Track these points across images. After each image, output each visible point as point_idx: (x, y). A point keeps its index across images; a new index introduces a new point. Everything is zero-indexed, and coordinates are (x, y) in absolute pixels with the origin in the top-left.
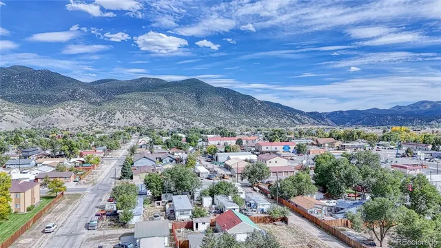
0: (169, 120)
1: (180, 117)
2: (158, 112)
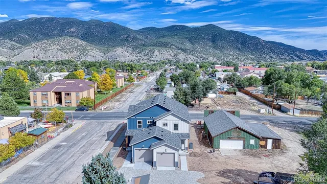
0: (190, 56)
1: (198, 54)
2: (183, 50)
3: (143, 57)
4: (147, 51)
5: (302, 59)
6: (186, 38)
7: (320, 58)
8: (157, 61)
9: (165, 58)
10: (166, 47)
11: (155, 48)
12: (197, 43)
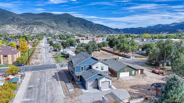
0: (57, 31)
1: (61, 30)
2: (52, 27)
3: (26, 31)
4: (28, 28)
5: (112, 33)
6: (53, 20)
7: (120, 33)
8: (36, 34)
9: (41, 32)
10: (41, 25)
11: (33, 25)
12: (60, 23)
